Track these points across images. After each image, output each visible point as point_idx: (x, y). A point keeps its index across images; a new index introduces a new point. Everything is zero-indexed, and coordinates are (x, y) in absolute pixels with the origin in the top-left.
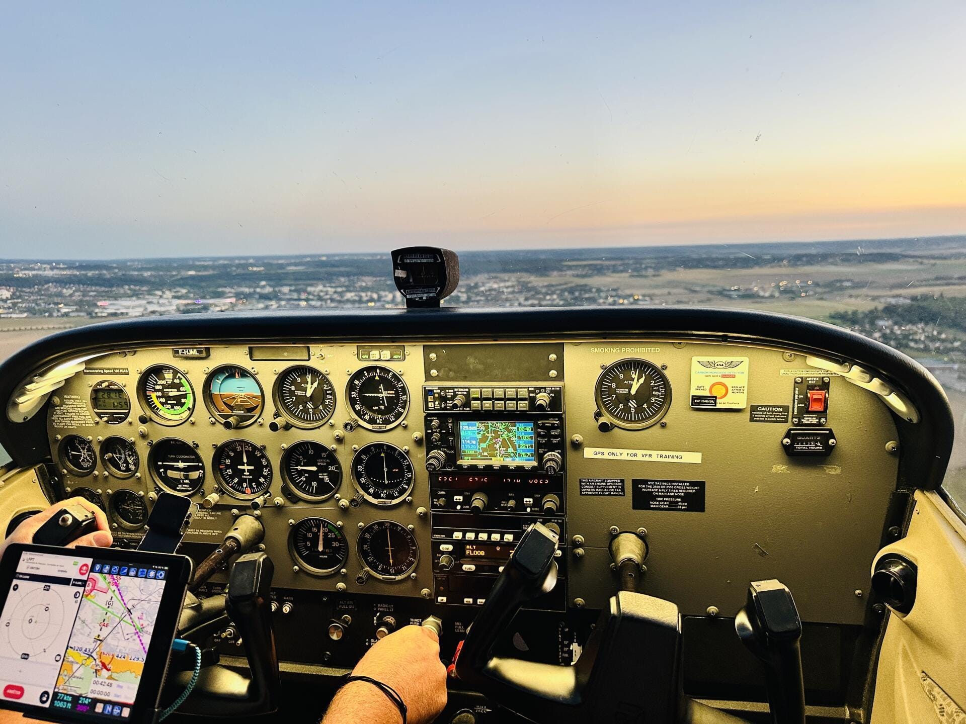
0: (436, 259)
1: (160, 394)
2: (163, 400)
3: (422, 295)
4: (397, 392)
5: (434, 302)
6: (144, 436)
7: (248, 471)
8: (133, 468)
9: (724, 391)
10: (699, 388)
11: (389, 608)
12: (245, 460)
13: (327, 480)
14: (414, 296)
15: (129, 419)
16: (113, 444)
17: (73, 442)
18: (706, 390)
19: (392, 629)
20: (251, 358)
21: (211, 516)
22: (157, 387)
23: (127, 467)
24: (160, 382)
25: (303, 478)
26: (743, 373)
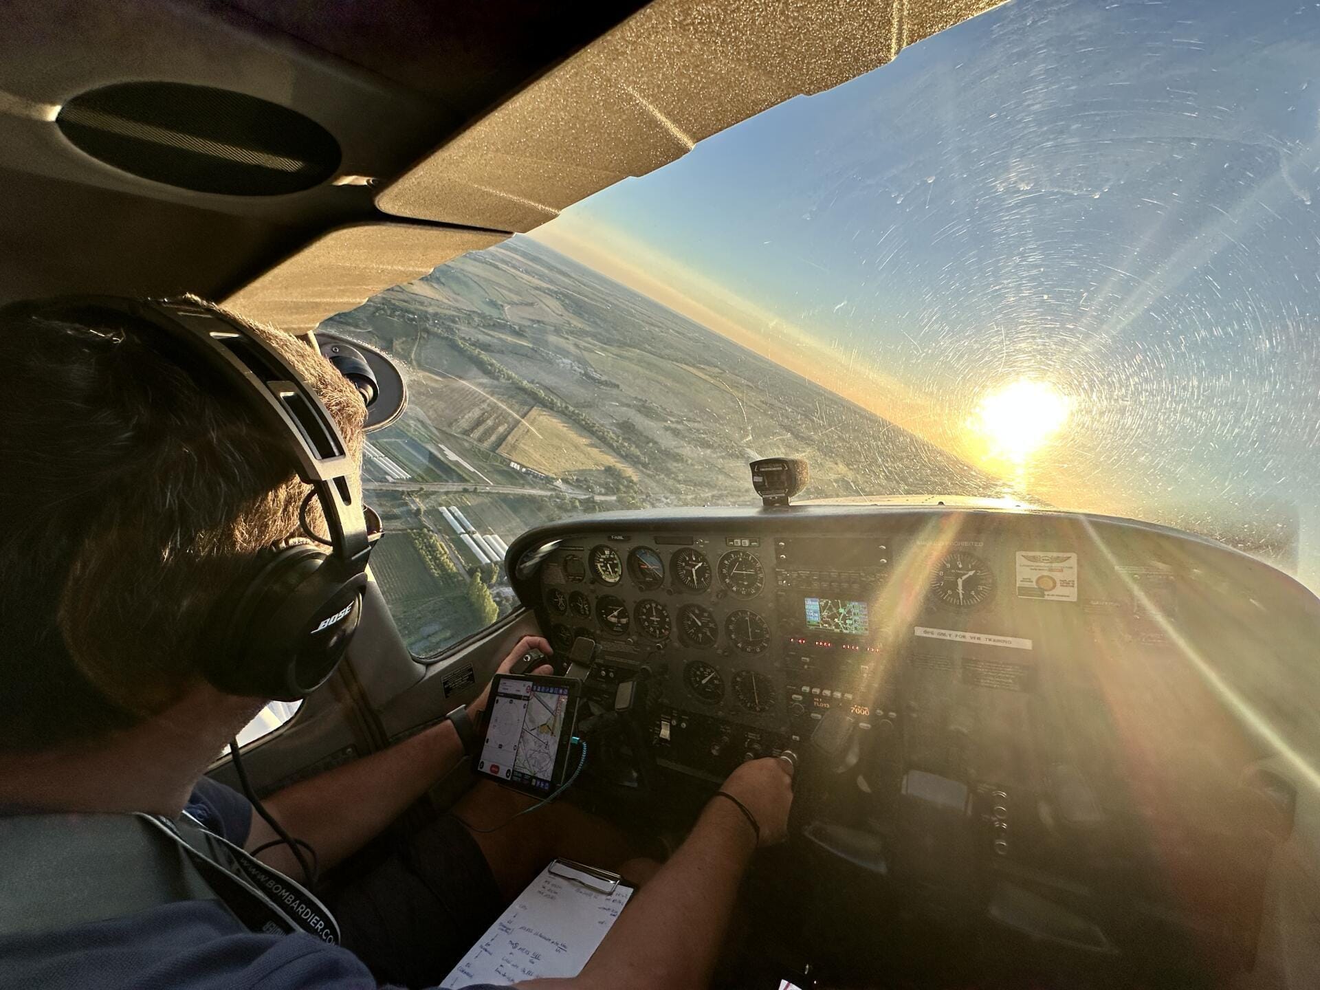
0: (784, 467)
1: (602, 564)
2: (604, 568)
3: (774, 495)
4: (756, 571)
5: (784, 502)
6: (593, 591)
7: (657, 621)
8: (588, 612)
9: (1051, 584)
10: (1024, 580)
11: (756, 737)
12: (654, 614)
13: (708, 634)
14: (767, 496)
15: (585, 580)
16: (575, 596)
17: (553, 592)
18: (1032, 582)
19: (757, 756)
20: (656, 543)
21: (635, 651)
22: (601, 560)
23: (585, 612)
24: (602, 556)
25: (693, 631)
26: (1071, 568)
